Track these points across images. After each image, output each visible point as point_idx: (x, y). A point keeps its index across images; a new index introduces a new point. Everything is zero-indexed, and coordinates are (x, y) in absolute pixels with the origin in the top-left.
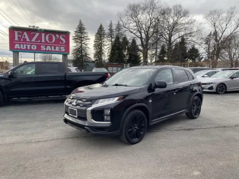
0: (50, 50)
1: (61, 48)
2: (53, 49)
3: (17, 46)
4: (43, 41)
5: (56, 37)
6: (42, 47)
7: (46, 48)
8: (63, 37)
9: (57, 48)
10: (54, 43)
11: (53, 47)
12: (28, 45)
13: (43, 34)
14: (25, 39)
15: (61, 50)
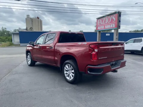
1: (113, 25)
2: (110, 27)
3: (98, 28)
4: (106, 23)
5: (111, 18)
6: (106, 26)
8: (114, 17)
10: (109, 23)
11: (110, 25)
12: (101, 27)
13: (106, 18)
14: (101, 23)
15: (113, 27)
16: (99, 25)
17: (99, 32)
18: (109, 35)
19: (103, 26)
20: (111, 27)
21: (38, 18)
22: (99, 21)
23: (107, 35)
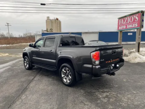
0: (131, 27)
1: (136, 25)
2: (132, 27)
3: (120, 28)
4: (128, 22)
5: (134, 17)
6: (127, 26)
7: (129, 26)
8: (137, 16)
9: (134, 25)
10: (133, 22)
11: (132, 25)
12: (123, 26)
13: (128, 18)
14: (122, 23)
15: (136, 26)
16: (120, 25)
17: (121, 31)
18: (131, 34)
19: (125, 26)
20: (134, 26)
21: (57, 19)
22: (121, 21)
23: (129, 34)
